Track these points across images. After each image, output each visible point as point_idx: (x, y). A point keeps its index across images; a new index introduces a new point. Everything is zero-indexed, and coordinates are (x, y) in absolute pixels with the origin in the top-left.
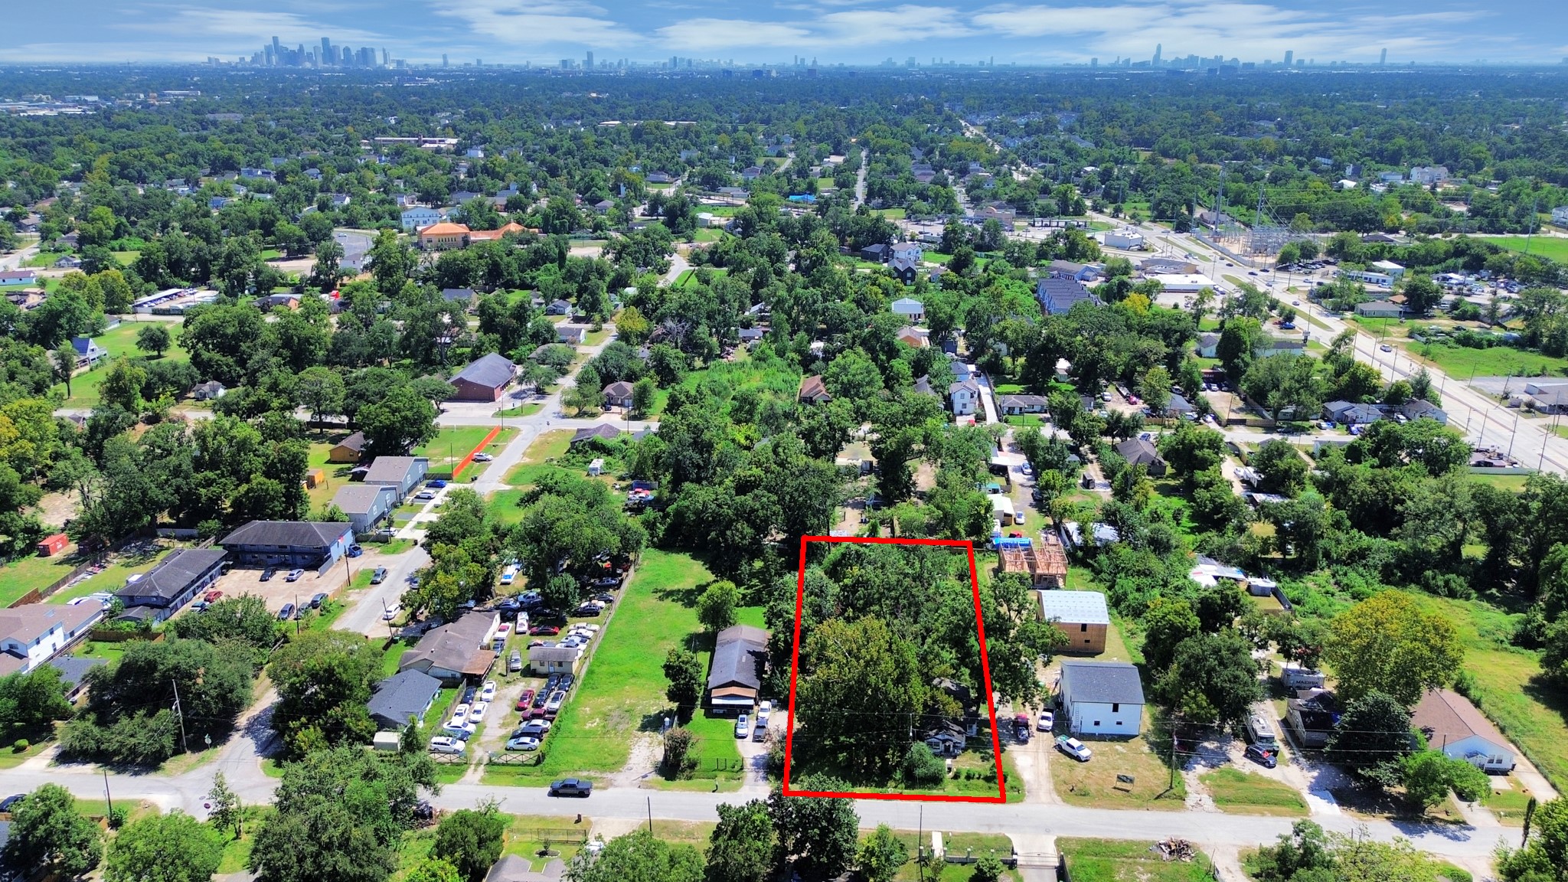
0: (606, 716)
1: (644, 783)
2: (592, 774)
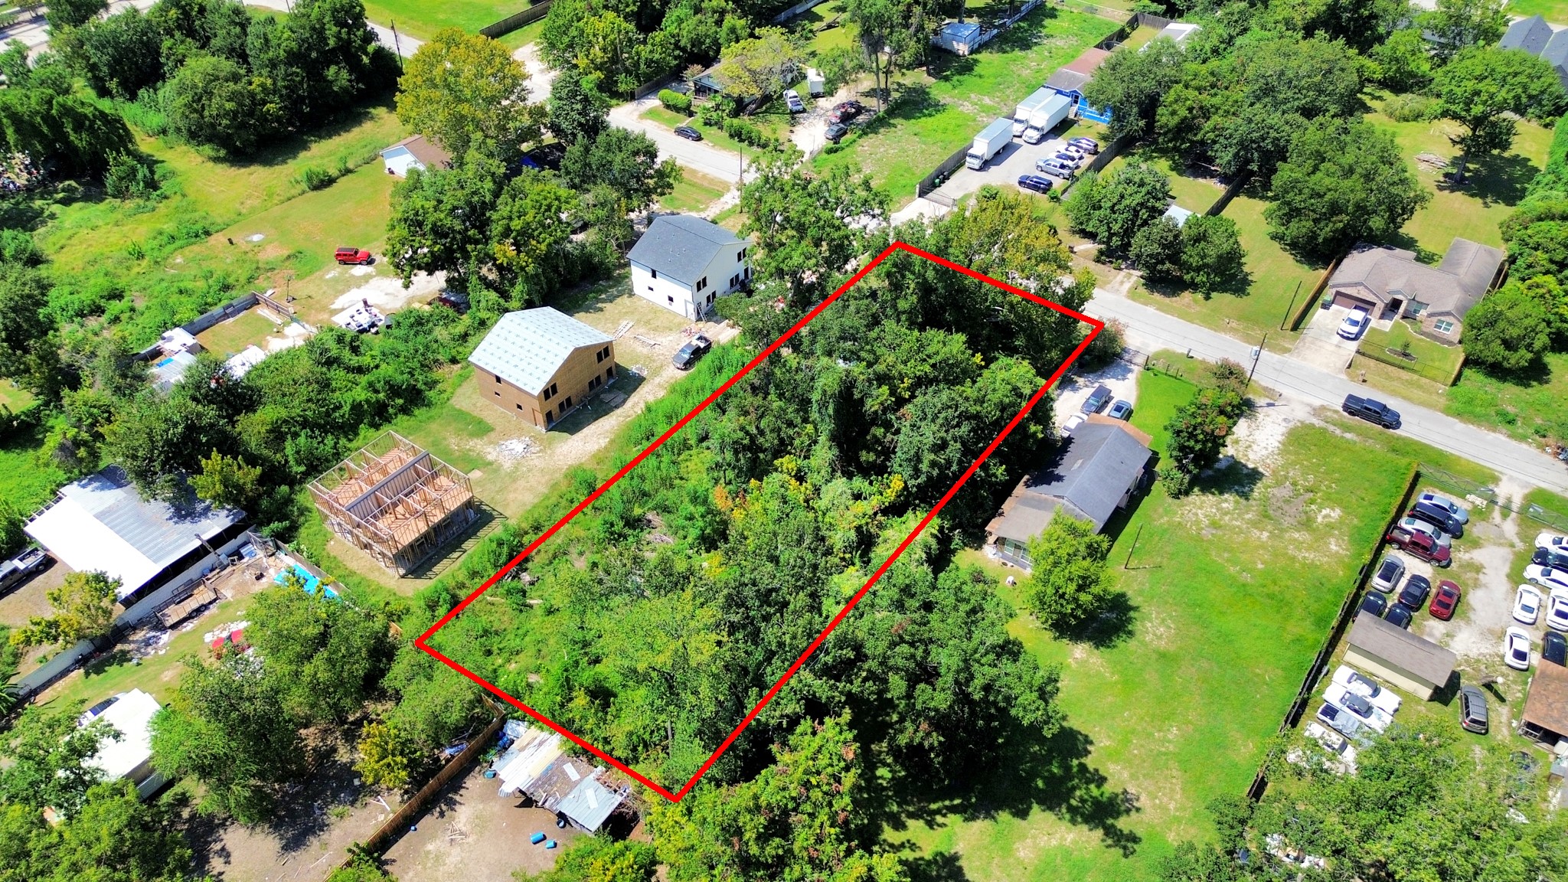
0: (1307, 523)
1: (1274, 399)
2: (1338, 432)
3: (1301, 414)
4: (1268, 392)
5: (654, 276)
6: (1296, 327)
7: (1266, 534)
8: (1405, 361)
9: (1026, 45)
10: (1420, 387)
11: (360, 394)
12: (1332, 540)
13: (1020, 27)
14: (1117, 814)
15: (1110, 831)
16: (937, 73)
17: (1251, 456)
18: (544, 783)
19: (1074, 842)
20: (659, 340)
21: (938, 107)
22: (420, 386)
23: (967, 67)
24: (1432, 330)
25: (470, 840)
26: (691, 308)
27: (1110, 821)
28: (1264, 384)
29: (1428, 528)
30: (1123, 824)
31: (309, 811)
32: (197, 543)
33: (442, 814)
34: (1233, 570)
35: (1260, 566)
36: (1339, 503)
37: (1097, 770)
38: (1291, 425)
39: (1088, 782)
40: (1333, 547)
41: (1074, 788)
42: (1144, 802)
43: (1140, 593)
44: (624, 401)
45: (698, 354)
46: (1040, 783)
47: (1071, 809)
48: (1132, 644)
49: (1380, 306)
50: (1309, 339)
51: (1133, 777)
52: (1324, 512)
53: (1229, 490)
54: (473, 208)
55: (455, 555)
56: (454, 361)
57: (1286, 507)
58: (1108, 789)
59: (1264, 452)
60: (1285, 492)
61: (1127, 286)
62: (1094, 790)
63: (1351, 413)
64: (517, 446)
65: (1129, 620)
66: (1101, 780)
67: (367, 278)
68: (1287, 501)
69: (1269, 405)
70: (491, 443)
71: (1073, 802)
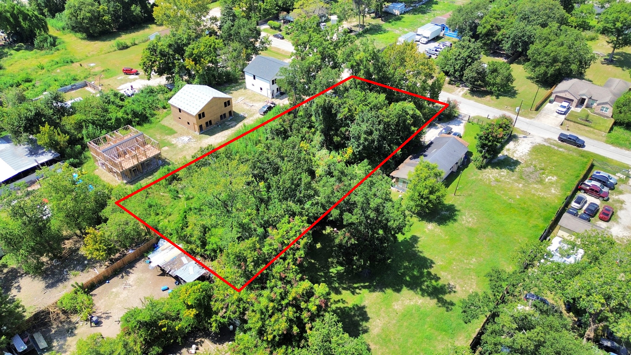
0: (541, 182)
1: (526, 135)
2: (556, 148)
3: (539, 141)
4: (524, 132)
5: (254, 78)
6: (537, 109)
7: (521, 185)
8: (587, 123)
9: (424, 12)
10: (594, 133)
11: (120, 114)
12: (553, 189)
13: (422, 7)
14: (444, 293)
15: (440, 300)
16: (386, 20)
17: (515, 155)
18: (171, 264)
19: (422, 303)
20: (254, 104)
21: (385, 31)
22: (148, 115)
23: (399, 19)
24: (599, 111)
25: (133, 288)
26: (270, 92)
27: (441, 296)
28: (522, 129)
29: (598, 184)
30: (447, 297)
31: (61, 273)
32: (36, 164)
33: (123, 277)
34: (505, 198)
35: (518, 197)
36: (556, 175)
37: (436, 275)
38: (534, 145)
39: (431, 279)
40: (553, 191)
41: (424, 281)
42: (458, 288)
43: (460, 205)
44: (235, 125)
45: (270, 108)
46: (408, 278)
47: (422, 290)
48: (456, 224)
49: (576, 101)
50: (543, 114)
51: (452, 278)
52: (549, 178)
53: (505, 167)
54: (178, 45)
55: (150, 177)
56: (164, 108)
57: (531, 175)
58: (440, 283)
59: (521, 154)
60: (531, 169)
61: (462, 93)
62: (434, 282)
63: (562, 141)
64: (186, 139)
65: (455, 215)
66: (437, 279)
67: (134, 80)
68: (532, 173)
69: (524, 137)
70: (174, 137)
71: (424, 287)
